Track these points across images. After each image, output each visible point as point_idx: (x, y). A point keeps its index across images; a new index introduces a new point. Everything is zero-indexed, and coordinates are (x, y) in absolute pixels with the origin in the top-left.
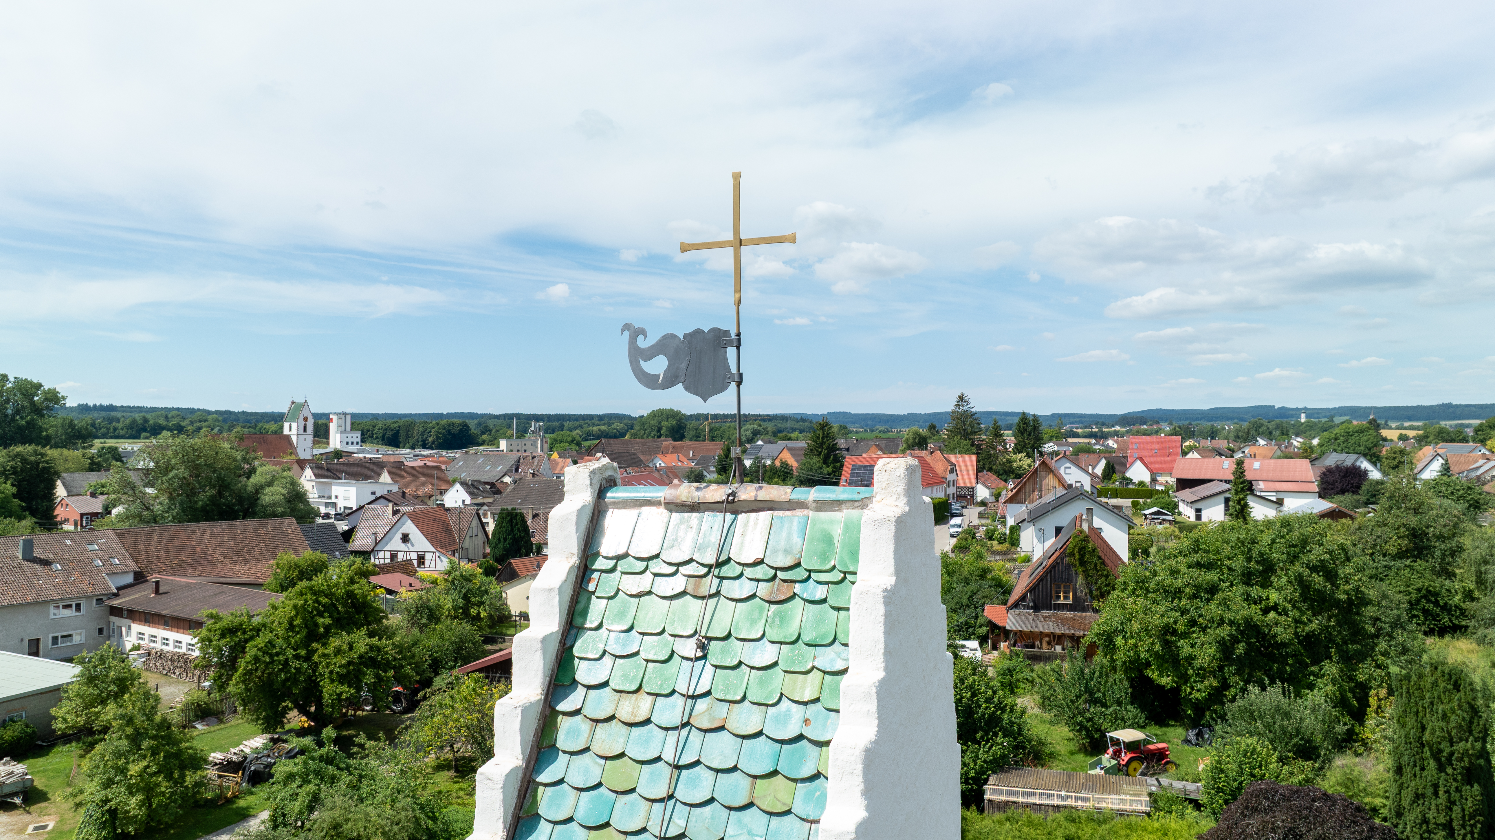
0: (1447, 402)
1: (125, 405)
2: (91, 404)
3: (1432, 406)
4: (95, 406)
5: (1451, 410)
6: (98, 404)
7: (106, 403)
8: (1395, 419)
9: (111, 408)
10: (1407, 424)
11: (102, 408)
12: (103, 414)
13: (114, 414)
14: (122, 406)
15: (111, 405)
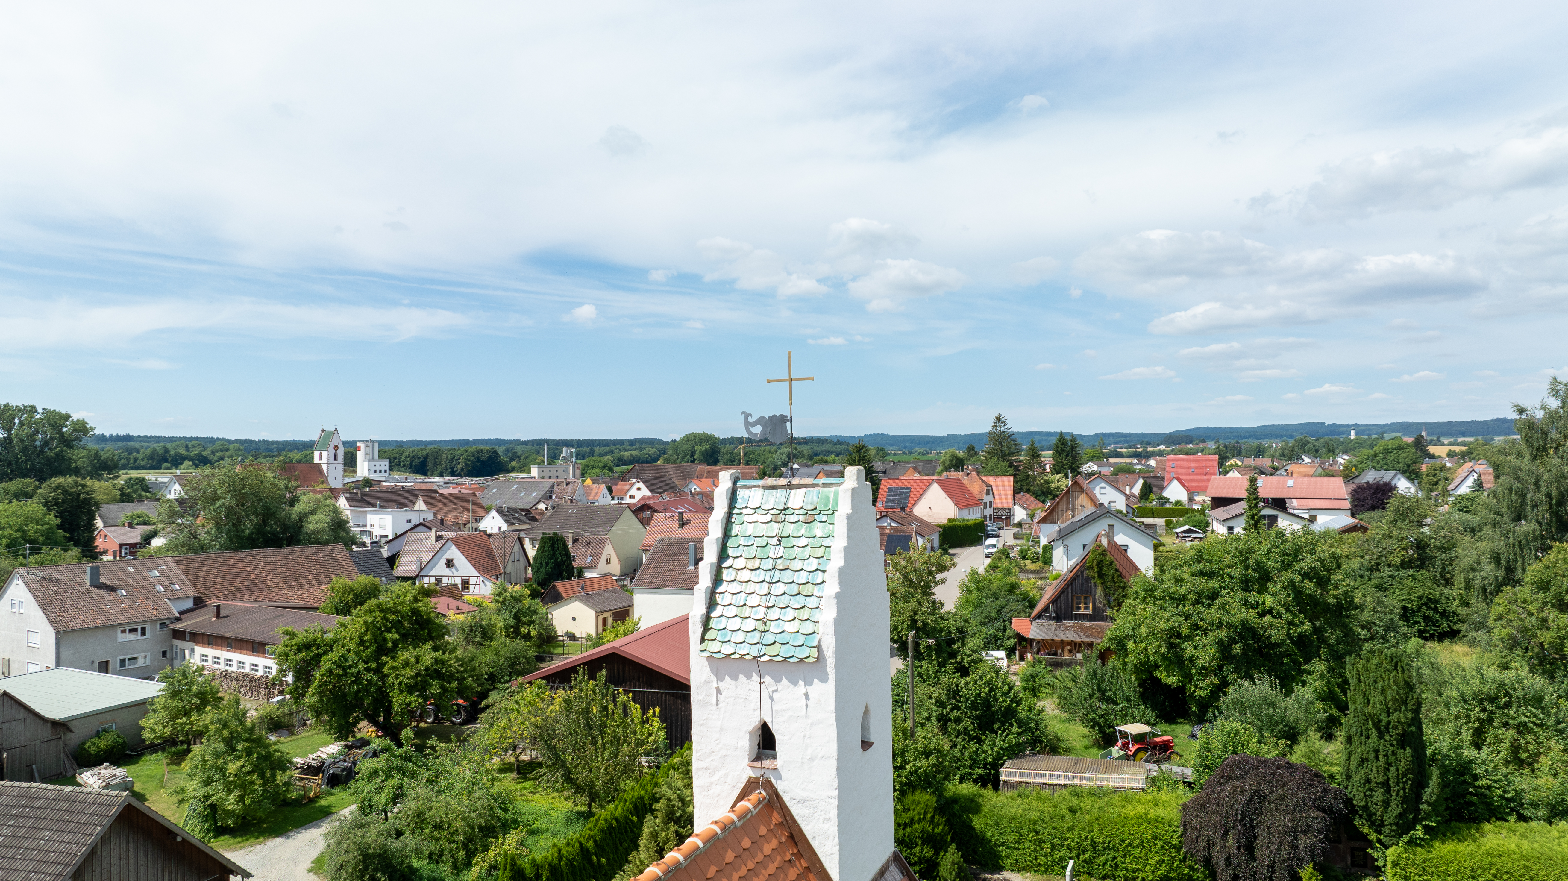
0: (1501, 417)
1: (142, 434)
2: (107, 434)
3: (1486, 421)
4: (111, 436)
5: (1506, 425)
6: (114, 434)
7: (122, 433)
8: (1449, 434)
9: (128, 438)
10: (1460, 440)
11: (118, 438)
12: (120, 444)
13: (131, 444)
14: (139, 436)
15: (128, 435)
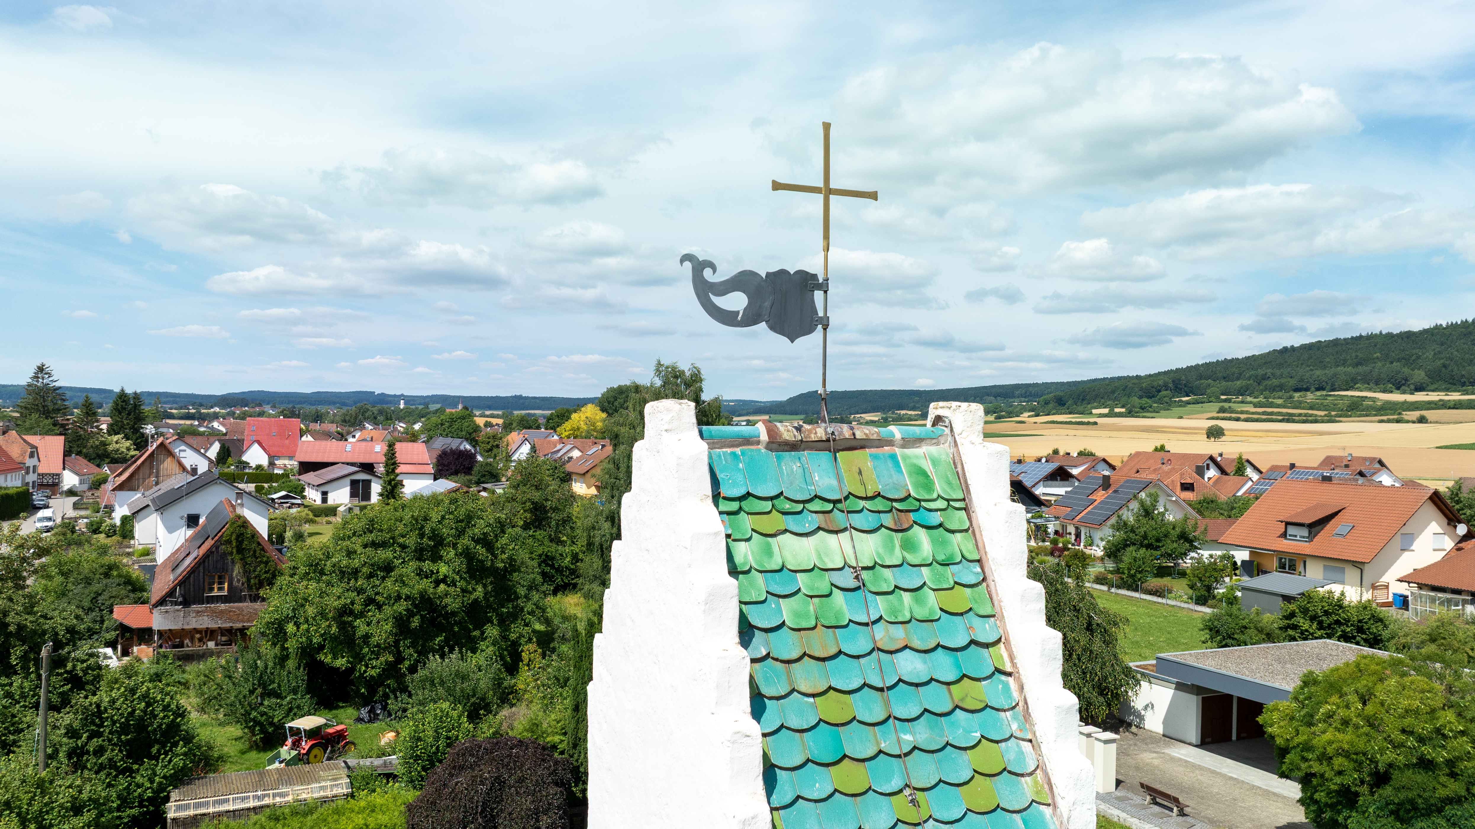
0: (518, 394)
3: (507, 397)
5: (521, 401)
8: (479, 408)
10: (488, 413)
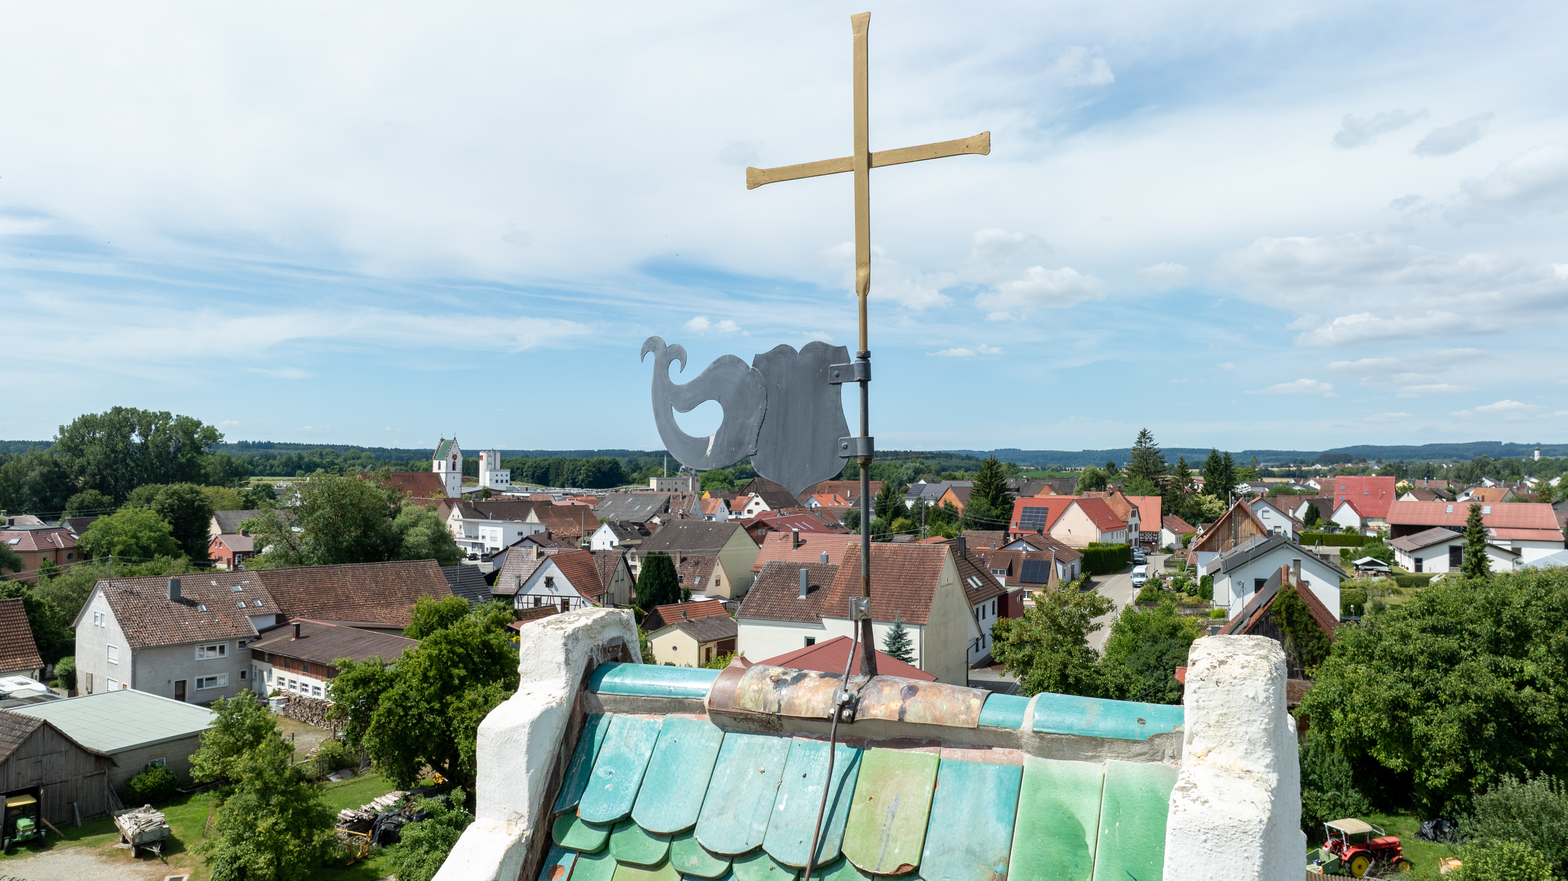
1: (282, 442)
2: (250, 441)
4: (254, 442)
6: (257, 441)
7: (264, 440)
9: (269, 445)
11: (260, 445)
12: (262, 451)
13: (271, 451)
14: (279, 444)
15: (269, 442)
